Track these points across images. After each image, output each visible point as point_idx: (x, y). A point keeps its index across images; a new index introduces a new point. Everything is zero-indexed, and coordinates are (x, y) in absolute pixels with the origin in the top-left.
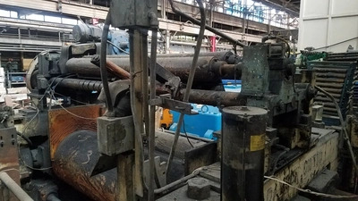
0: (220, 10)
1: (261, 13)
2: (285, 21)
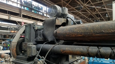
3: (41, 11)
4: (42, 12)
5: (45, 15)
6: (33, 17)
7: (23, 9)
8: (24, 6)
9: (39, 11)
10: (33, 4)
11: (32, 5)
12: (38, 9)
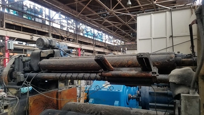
0: (82, 34)
1: (101, 37)
2: (113, 41)
3: (40, 16)
4: (41, 18)
5: (47, 23)
6: (24, 26)
7: (6, 13)
8: (9, 9)
9: (35, 17)
10: (24, 4)
11: (23, 6)
12: (35, 13)
